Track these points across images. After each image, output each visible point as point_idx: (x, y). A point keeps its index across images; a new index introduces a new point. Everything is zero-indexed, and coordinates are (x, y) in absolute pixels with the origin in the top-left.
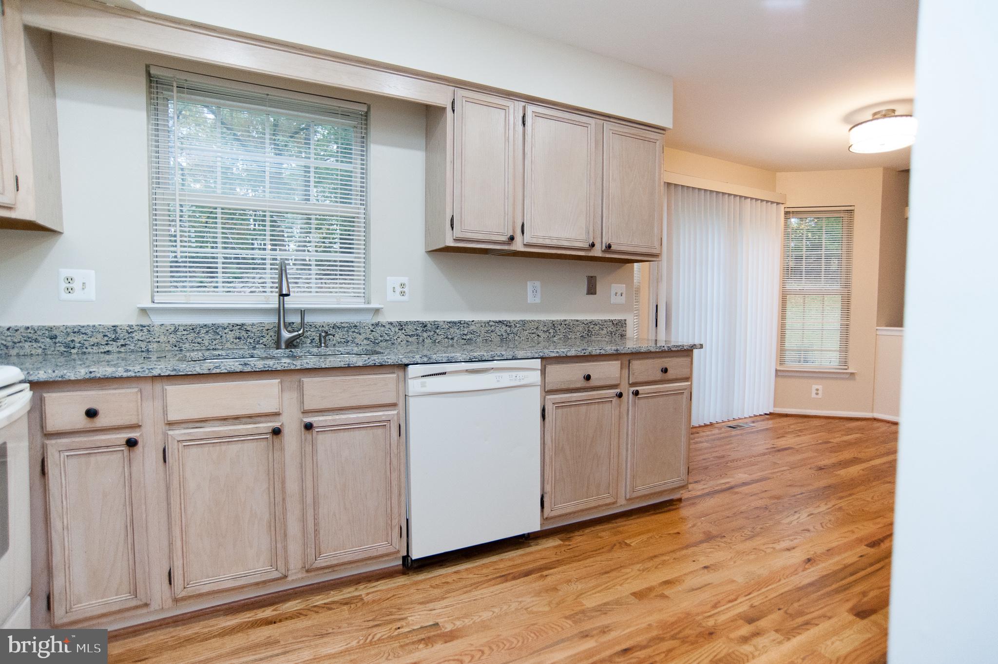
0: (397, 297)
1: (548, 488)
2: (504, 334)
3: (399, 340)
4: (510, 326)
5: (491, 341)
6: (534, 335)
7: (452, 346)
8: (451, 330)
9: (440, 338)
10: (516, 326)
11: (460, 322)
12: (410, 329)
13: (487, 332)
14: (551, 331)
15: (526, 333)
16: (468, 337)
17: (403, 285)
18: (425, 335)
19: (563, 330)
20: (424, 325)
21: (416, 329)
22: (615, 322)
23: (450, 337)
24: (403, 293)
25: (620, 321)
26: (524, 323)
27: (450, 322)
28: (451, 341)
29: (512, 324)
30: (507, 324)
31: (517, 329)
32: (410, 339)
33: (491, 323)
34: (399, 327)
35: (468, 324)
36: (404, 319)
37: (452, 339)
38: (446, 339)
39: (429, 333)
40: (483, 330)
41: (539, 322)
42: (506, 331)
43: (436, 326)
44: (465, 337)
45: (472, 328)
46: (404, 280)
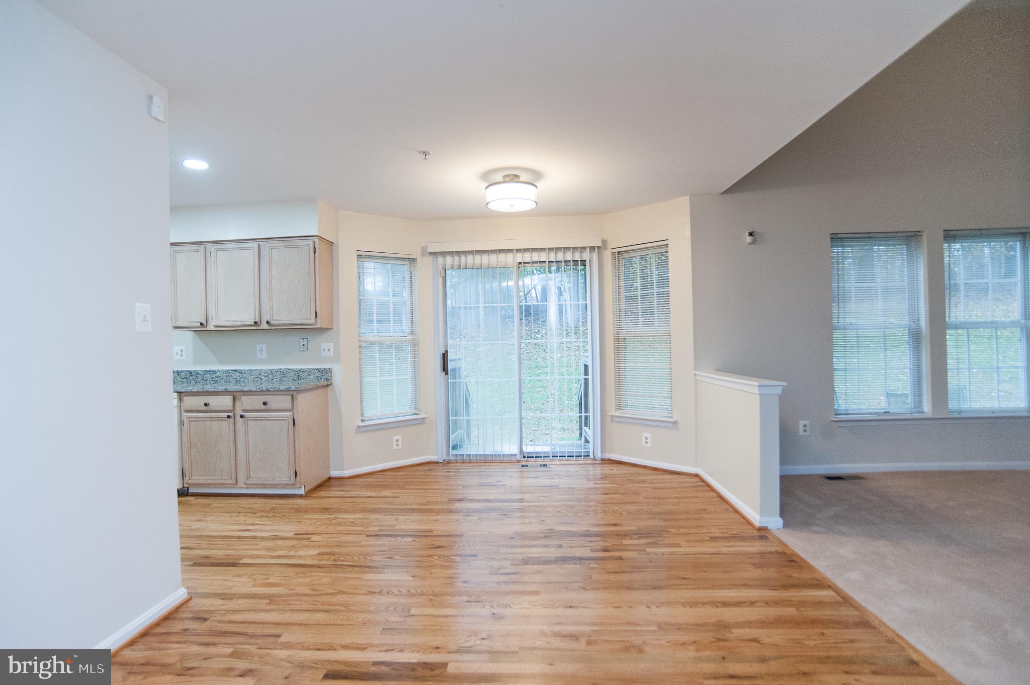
0: (179, 357)
1: (186, 466)
2: (238, 378)
3: (178, 381)
4: (242, 373)
5: (230, 382)
6: (258, 379)
7: (206, 384)
8: (206, 375)
9: (199, 380)
10: (245, 373)
11: (210, 371)
12: (183, 375)
13: (227, 376)
14: (270, 376)
15: (253, 377)
16: (216, 379)
17: (182, 351)
18: (191, 378)
19: (278, 376)
20: (191, 373)
21: (186, 375)
22: (321, 370)
23: (205, 379)
24: (182, 355)
25: (325, 369)
26: (251, 371)
27: (205, 371)
28: (205, 382)
29: (243, 372)
30: (240, 372)
31: (246, 375)
32: (183, 380)
33: (229, 371)
34: (177, 374)
35: (215, 372)
36: (180, 369)
37: (206, 380)
38: (203, 381)
39: (193, 377)
40: (225, 375)
41: (261, 370)
42: (239, 376)
43: (197, 373)
44: (214, 379)
45: (218, 374)
46: (183, 348)
